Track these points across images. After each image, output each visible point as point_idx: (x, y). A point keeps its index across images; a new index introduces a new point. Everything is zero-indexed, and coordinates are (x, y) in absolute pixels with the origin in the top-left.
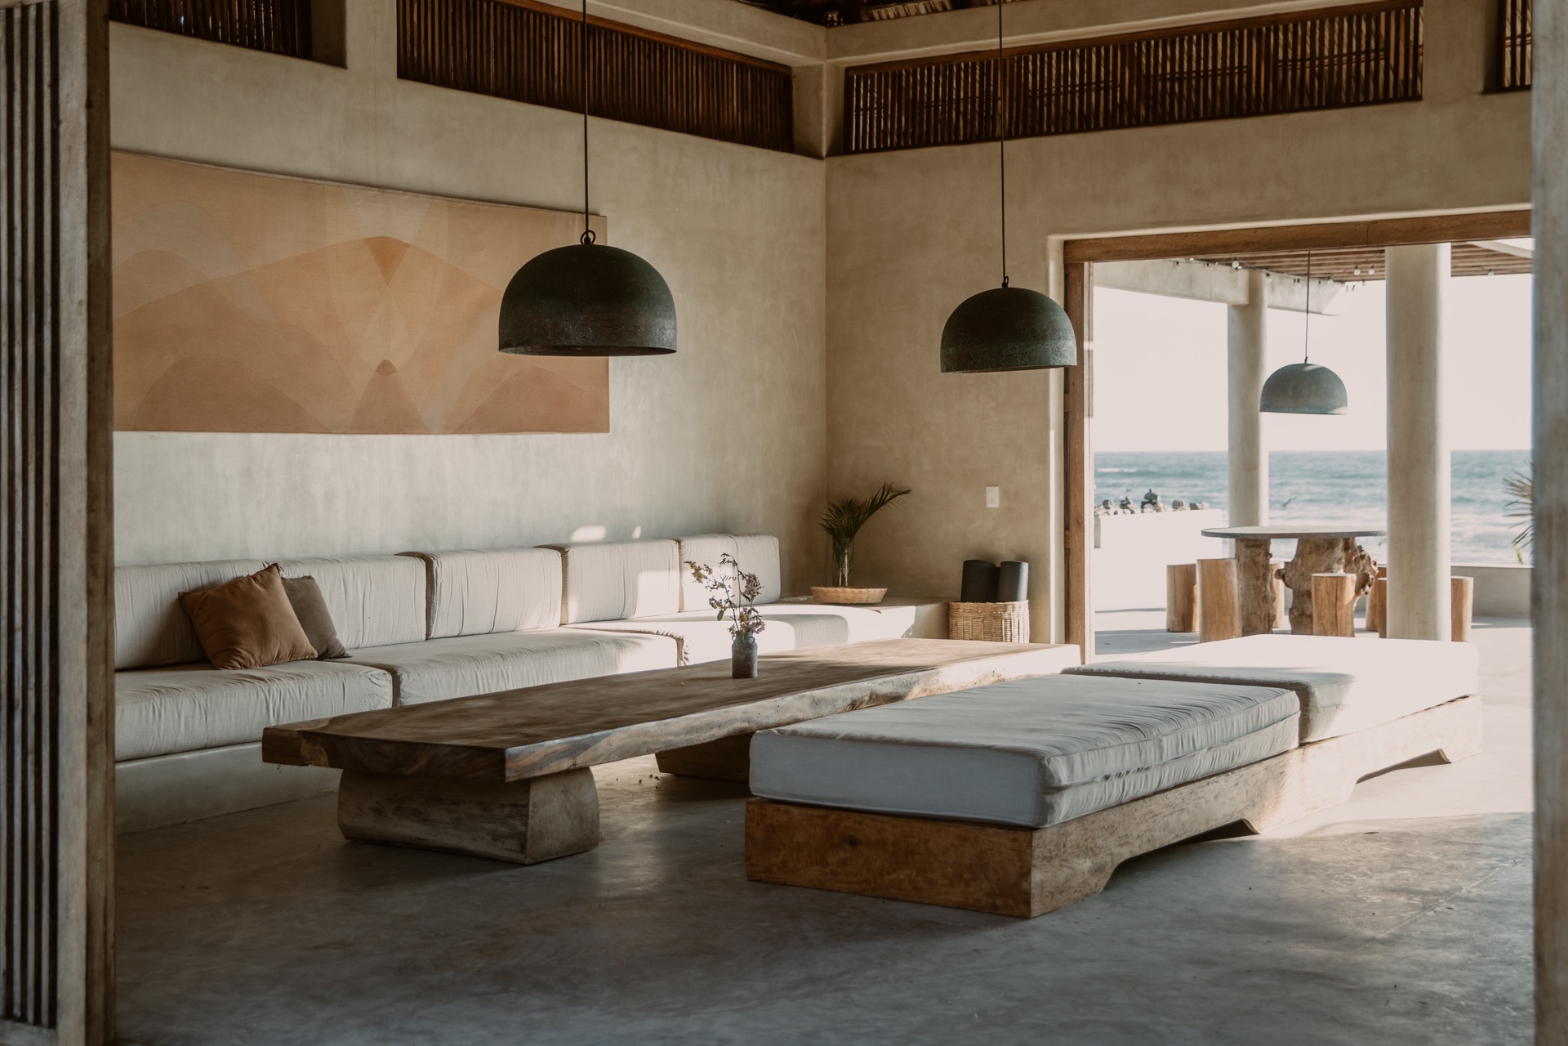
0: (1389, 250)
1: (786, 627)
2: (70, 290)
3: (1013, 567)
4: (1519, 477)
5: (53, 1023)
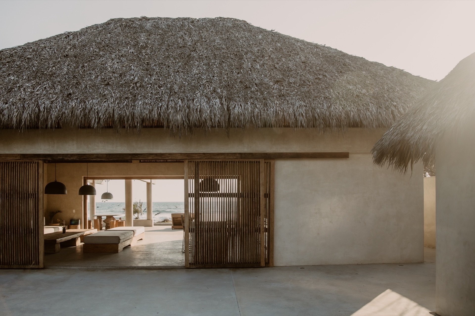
1: (53, 229)
2: (40, 190)
3: (78, 221)
5: (39, 264)
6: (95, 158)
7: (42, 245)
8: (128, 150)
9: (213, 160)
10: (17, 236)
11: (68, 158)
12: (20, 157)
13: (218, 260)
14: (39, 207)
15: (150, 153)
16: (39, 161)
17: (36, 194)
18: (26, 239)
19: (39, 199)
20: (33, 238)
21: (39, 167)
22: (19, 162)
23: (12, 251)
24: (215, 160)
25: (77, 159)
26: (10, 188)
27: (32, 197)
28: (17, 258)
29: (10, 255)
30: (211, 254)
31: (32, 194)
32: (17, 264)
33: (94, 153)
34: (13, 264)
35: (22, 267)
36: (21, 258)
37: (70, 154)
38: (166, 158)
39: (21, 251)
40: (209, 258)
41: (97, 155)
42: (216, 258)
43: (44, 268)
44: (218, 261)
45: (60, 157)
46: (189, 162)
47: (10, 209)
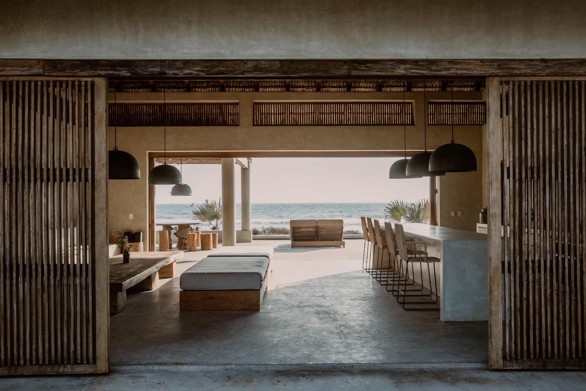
0: (222, 159)
2: (99, 160)
3: (138, 234)
4: (196, 210)
5: (95, 362)
6: (249, 72)
7: (106, 310)
8: (340, 51)
9: (566, 78)
10: (34, 286)
11: (176, 72)
12: (44, 69)
13: (580, 347)
14: (97, 205)
15: (400, 58)
16: (96, 80)
17: (86, 170)
18: (58, 294)
19: (96, 184)
20: (78, 291)
21: (96, 94)
22: (39, 83)
23: (21, 326)
24: (571, 79)
25: (203, 74)
26: (13, 155)
27: (77, 177)
28: (34, 347)
29: (15, 339)
30: (562, 331)
31: (77, 171)
32: (34, 362)
33: (246, 58)
34: (22, 362)
35: (49, 370)
36: (47, 346)
37: (182, 61)
38: (441, 71)
39: (47, 328)
40: (556, 344)
41: (255, 63)
42: (574, 343)
43: (110, 373)
44: (580, 351)
45: (155, 70)
46: (501, 83)
47: (14, 212)
